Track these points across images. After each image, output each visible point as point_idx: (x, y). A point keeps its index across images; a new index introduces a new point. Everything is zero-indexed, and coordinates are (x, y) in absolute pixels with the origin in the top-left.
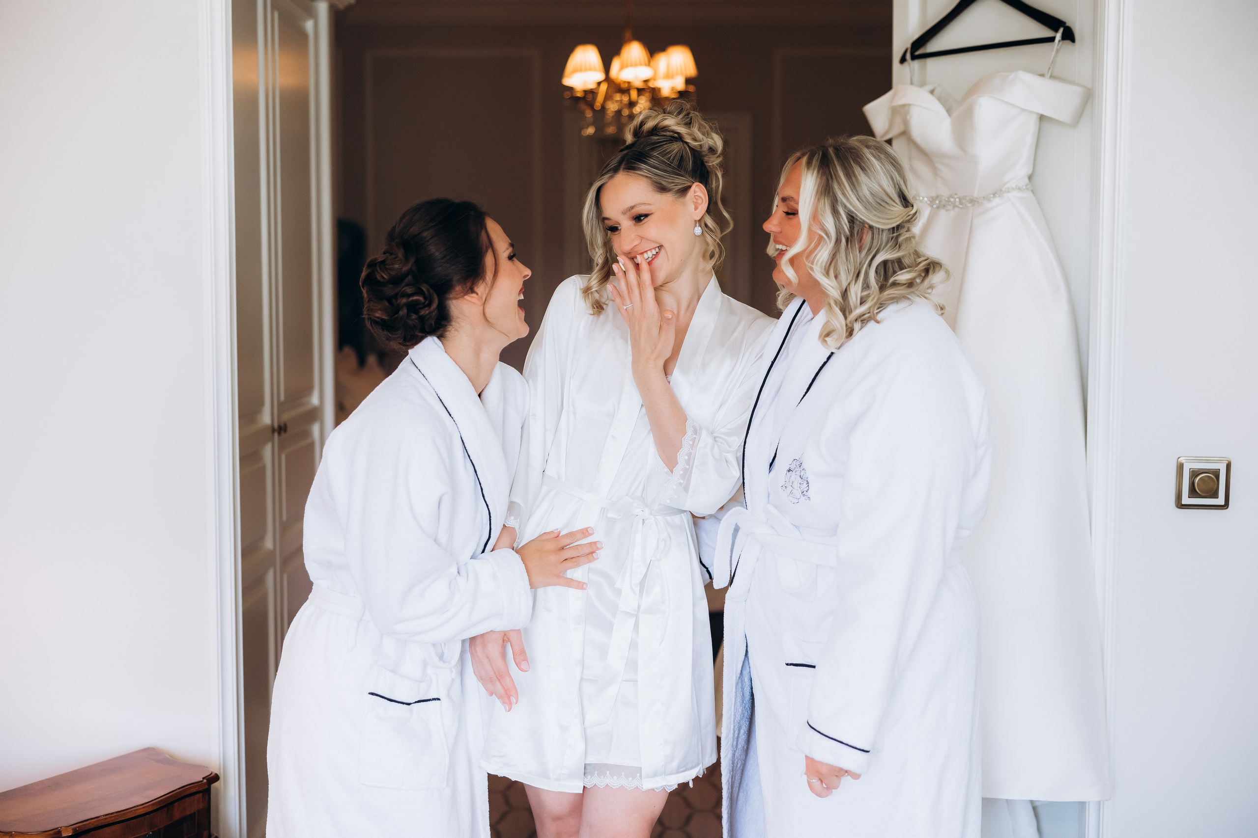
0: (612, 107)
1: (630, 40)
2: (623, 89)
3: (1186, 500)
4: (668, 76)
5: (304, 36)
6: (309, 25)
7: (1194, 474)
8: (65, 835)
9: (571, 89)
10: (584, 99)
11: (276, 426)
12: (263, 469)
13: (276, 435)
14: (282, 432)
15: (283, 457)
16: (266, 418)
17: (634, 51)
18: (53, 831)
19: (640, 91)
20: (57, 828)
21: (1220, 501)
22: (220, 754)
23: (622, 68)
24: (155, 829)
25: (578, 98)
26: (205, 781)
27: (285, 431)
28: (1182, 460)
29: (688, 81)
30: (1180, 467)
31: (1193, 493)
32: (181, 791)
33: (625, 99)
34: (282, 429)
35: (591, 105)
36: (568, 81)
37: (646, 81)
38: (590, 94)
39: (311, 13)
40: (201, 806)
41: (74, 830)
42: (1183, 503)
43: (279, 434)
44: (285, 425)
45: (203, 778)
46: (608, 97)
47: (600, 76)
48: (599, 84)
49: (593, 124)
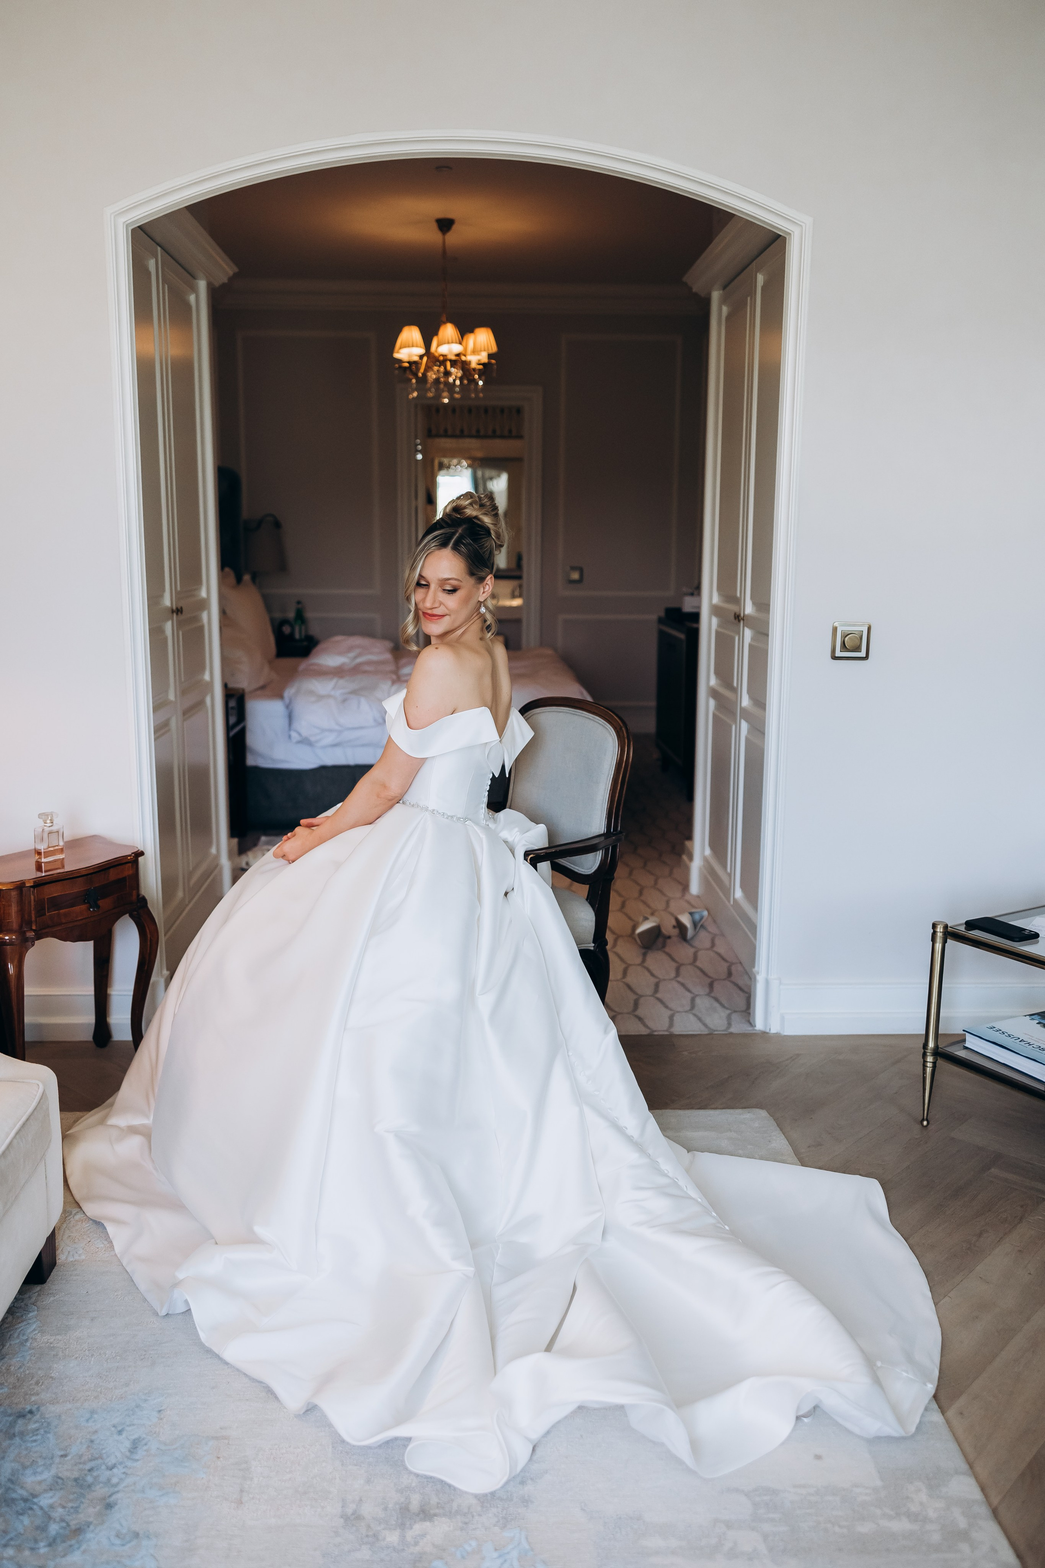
0: (432, 376)
1: (445, 323)
2: (442, 361)
3: (838, 654)
4: (475, 352)
5: (188, 306)
6: (192, 298)
7: (845, 635)
8: (28, 885)
9: (400, 361)
10: (410, 368)
11: (174, 608)
12: (166, 639)
13: (175, 615)
14: (179, 613)
15: (181, 633)
16: (167, 601)
17: (449, 330)
18: (20, 882)
19: (454, 363)
20: (22, 880)
21: (863, 654)
22: (140, 839)
23: (438, 345)
24: (97, 885)
25: (405, 368)
26: (133, 855)
27: (182, 612)
28: (836, 624)
29: (490, 356)
30: (835, 630)
31: (844, 647)
32: (114, 861)
33: (442, 369)
34: (178, 611)
35: (415, 375)
36: (396, 355)
37: (458, 355)
38: (414, 365)
39: (194, 289)
40: (131, 872)
41: (35, 882)
42: (836, 656)
43: (177, 614)
44: (181, 608)
45: (132, 853)
46: (428, 368)
47: (422, 351)
48: (421, 357)
49: (416, 390)
